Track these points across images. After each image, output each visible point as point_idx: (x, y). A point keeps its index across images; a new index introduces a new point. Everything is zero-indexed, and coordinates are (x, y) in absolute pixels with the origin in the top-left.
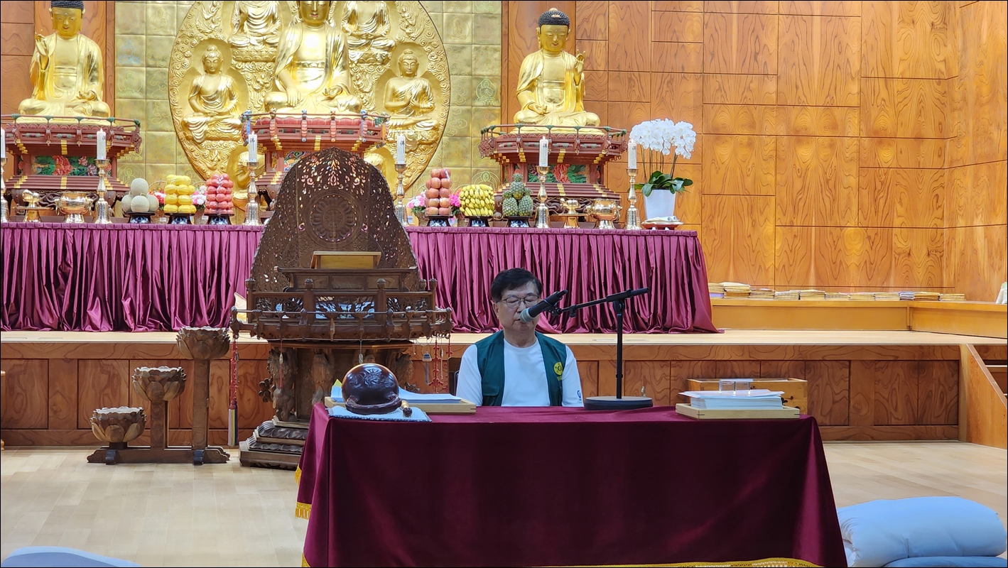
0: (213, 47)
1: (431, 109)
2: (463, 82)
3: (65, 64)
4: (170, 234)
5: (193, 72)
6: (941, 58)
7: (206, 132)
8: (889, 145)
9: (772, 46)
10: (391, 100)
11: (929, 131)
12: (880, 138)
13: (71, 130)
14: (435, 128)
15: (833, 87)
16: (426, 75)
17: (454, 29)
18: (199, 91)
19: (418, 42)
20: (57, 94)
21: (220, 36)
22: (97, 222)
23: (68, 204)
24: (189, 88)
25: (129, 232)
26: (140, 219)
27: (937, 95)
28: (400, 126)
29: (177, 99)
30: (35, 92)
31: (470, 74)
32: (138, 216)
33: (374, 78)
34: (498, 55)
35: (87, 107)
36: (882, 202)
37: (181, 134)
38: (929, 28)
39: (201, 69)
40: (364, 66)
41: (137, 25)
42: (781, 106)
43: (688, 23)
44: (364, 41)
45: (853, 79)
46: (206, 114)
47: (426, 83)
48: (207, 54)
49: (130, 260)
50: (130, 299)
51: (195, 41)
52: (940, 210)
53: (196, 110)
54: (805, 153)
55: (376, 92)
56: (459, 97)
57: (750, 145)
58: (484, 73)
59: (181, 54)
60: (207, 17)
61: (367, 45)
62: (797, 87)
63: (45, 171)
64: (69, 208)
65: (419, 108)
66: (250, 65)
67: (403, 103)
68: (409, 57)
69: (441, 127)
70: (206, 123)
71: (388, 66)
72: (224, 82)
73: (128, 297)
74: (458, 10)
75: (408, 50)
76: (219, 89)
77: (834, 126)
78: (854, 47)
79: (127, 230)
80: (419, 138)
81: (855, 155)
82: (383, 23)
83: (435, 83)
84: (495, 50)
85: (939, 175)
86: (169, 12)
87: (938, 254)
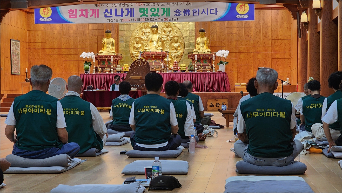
0: (137, 39)
1: (181, 49)
2: (187, 43)
3: (108, 43)
5: (134, 44)
6: (289, 35)
7: (136, 55)
8: (278, 54)
9: (252, 34)
10: (173, 48)
11: (287, 50)
12: (276, 52)
13: (107, 56)
14: (181, 53)
15: (265, 42)
16: (180, 42)
17: (185, 33)
18: (135, 47)
19: (178, 36)
20: (106, 49)
21: (139, 36)
22: (111, 73)
23: (106, 70)
24: (133, 47)
27: (289, 43)
28: (174, 53)
29: (131, 49)
30: (102, 49)
31: (189, 42)
32: (118, 72)
33: (169, 43)
34: (194, 38)
35: (111, 52)
36: (277, 66)
37: (131, 56)
38: (286, 28)
39: (135, 43)
40: (167, 41)
41: (123, 35)
42: (254, 46)
43: (234, 30)
44: (167, 36)
45: (270, 40)
46: (136, 52)
47: (180, 44)
48: (136, 40)
51: (134, 38)
52: (290, 67)
53: (134, 51)
54: (259, 56)
55: (169, 46)
56: (186, 47)
57: (247, 54)
58: (191, 41)
59: (131, 40)
60: (136, 33)
61: (167, 37)
62: (257, 42)
63: (103, 64)
64: (106, 71)
65: (178, 49)
66: (145, 42)
67: (175, 48)
68: (176, 39)
69: (183, 53)
70: (136, 53)
71: (172, 41)
72: (140, 45)
74: (186, 29)
75: (176, 38)
76: (139, 47)
77: (266, 50)
78: (270, 33)
80: (178, 55)
81: (271, 56)
82: (171, 32)
83: (181, 44)
84: (194, 37)
85: (289, 60)
86: (129, 32)
87: (289, 77)
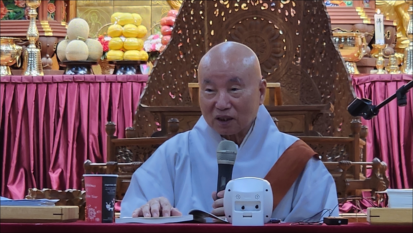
4: (111, 87)
25: (61, 86)
26: (77, 69)
32: (75, 65)
49: (61, 120)
50: (59, 170)
73: (59, 167)
79: (58, 83)
